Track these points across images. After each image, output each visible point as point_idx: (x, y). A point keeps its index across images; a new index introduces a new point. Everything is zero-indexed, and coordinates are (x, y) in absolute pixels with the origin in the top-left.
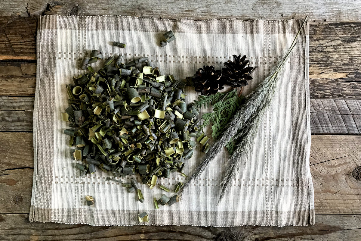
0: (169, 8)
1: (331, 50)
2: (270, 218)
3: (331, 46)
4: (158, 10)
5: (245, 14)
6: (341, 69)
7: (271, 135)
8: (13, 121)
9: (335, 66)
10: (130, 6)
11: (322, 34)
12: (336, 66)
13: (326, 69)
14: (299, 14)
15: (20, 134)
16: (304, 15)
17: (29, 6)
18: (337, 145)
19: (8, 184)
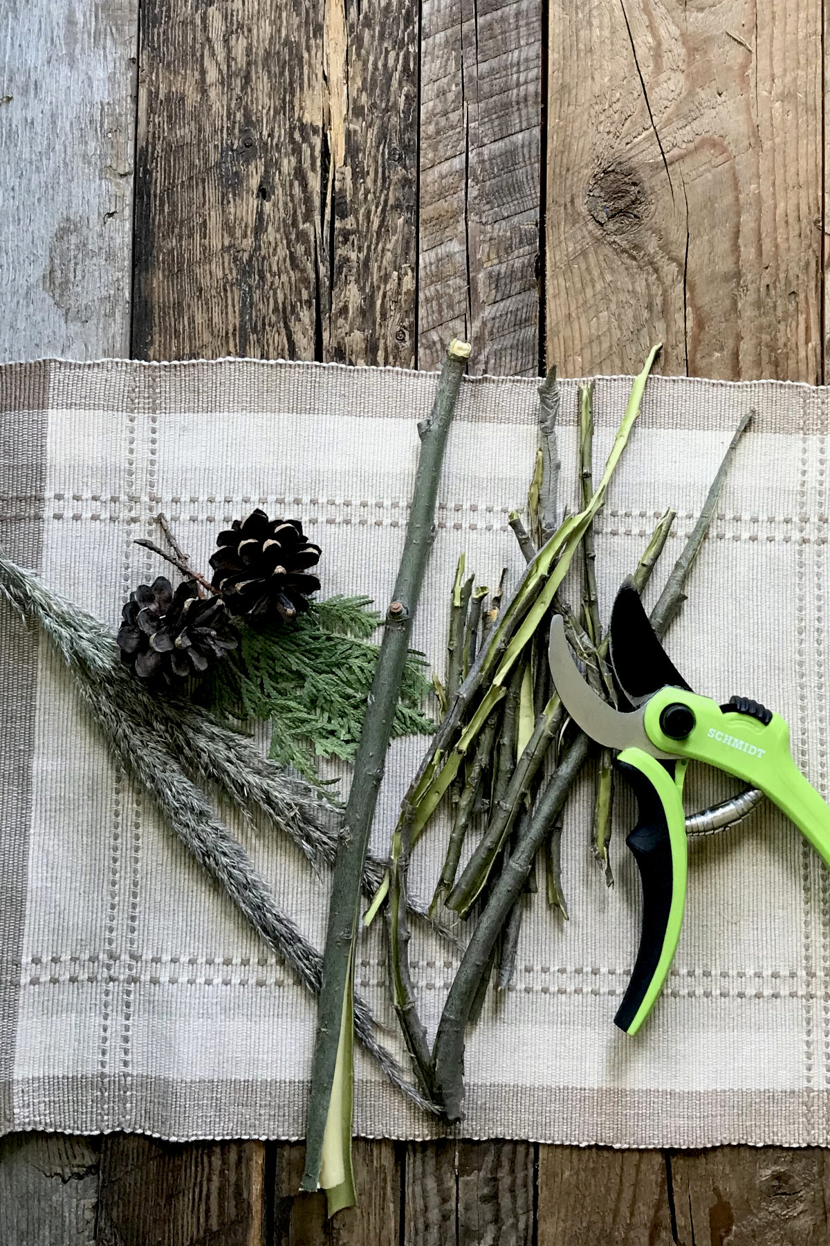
1: (243, 43)
3: (226, 41)
6: (311, 11)
8: (497, 1220)
9: (299, 31)
11: (183, 72)
12: (299, 26)
13: (310, 66)
14: (109, 152)
15: (544, 1189)
16: (110, 135)
17: (59, 1171)
18: (582, 33)
19: (728, 1232)
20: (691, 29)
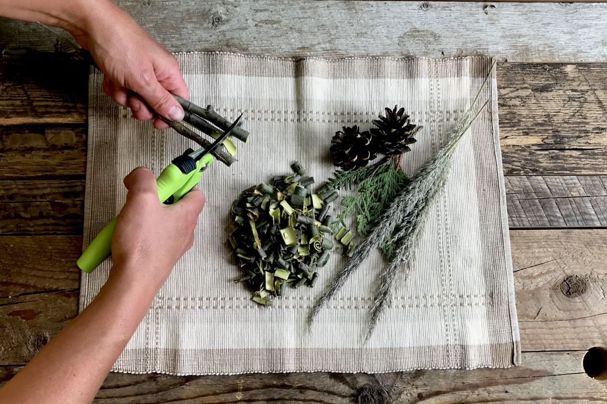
0: (273, 45)
1: (518, 103)
2: (452, 356)
3: (518, 97)
4: (257, 48)
5: (387, 52)
7: (448, 228)
8: (32, 219)
9: (525, 126)
10: (214, 42)
11: (504, 80)
12: (527, 126)
13: (511, 130)
14: (468, 52)
15: (44, 238)
16: (475, 52)
17: (59, 43)
18: (536, 244)
19: (23, 318)
20: (542, 292)
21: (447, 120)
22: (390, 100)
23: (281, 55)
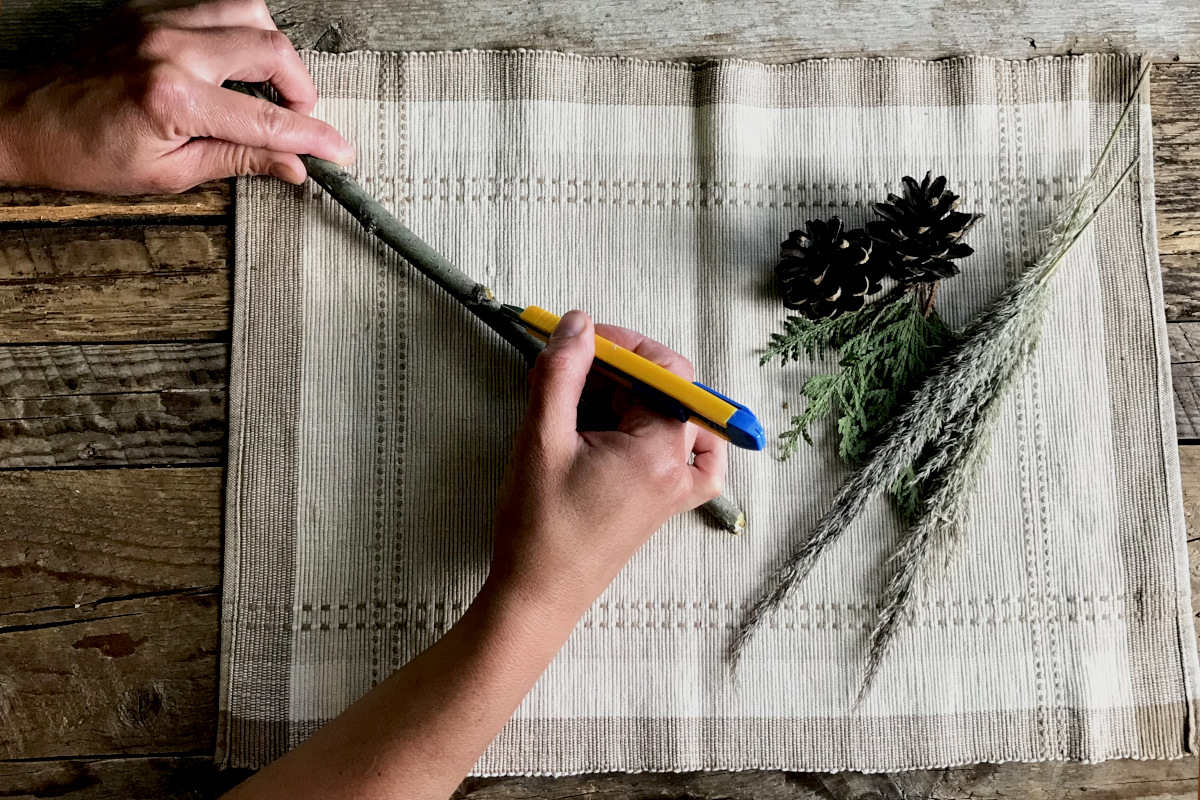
0: (648, 30)
2: (1051, 732)
4: (614, 38)
5: (904, 44)
7: (1042, 446)
8: (121, 430)
10: (518, 25)
11: (1171, 103)
13: (1188, 219)
14: (1090, 40)
15: (148, 474)
16: (1106, 40)
19: (107, 653)
21: (1039, 199)
22: (909, 153)
23: (667, 52)
